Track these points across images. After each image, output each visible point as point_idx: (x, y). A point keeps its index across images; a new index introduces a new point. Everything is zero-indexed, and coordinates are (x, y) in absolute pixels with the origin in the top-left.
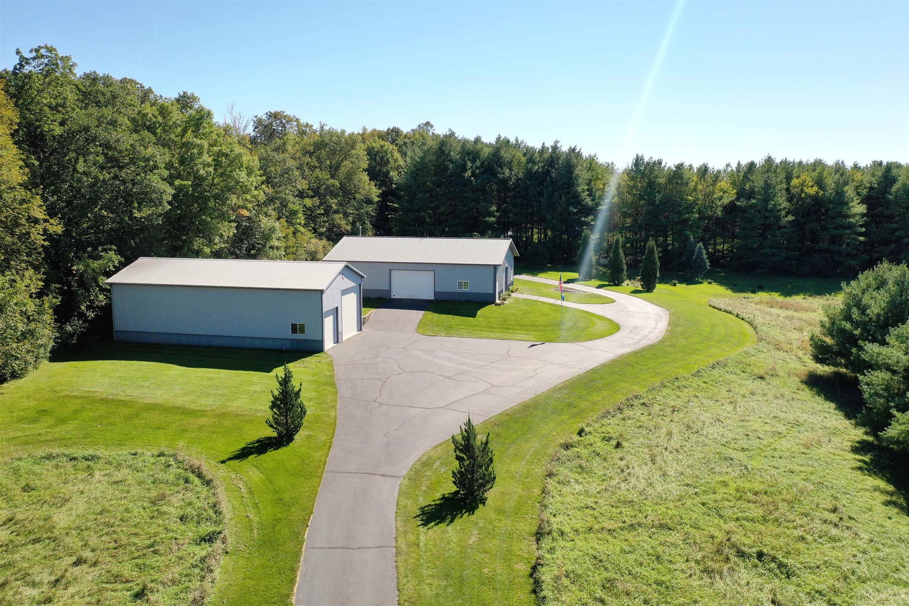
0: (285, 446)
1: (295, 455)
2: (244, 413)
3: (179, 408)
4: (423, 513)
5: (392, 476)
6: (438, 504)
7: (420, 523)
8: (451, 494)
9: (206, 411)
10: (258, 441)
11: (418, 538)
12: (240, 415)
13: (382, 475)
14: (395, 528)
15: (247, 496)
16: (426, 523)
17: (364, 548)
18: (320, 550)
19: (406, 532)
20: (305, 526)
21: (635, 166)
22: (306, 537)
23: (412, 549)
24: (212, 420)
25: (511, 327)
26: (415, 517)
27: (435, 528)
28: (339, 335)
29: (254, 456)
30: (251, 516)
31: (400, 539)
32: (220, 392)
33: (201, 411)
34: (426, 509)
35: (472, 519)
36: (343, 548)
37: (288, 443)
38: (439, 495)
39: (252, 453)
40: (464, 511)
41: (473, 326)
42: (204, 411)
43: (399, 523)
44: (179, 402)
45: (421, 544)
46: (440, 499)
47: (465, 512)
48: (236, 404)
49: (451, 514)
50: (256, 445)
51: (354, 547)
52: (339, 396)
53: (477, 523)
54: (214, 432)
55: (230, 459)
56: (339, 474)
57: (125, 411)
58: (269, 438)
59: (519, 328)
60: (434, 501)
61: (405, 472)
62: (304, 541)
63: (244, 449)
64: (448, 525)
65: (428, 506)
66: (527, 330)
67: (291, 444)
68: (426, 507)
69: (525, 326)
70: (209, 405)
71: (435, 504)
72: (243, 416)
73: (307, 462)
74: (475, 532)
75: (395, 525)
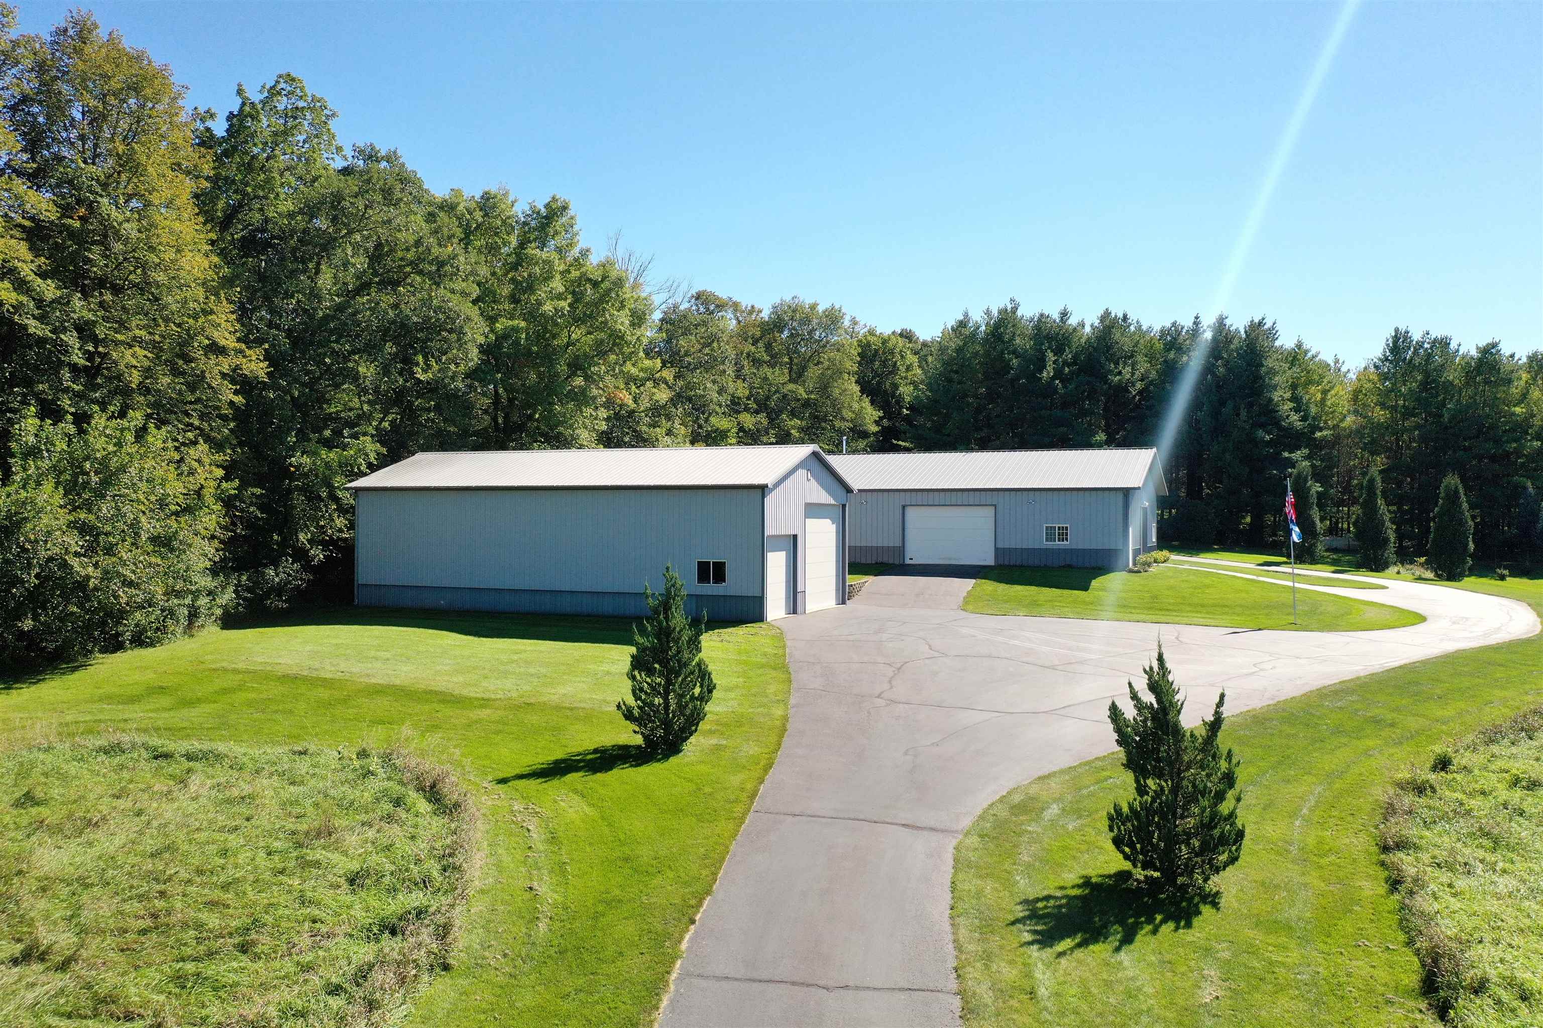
0: (659, 760)
1: (680, 777)
2: (575, 705)
3: (436, 693)
4: (1034, 915)
5: (933, 829)
6: (1075, 897)
7: (1028, 937)
8: (1109, 876)
9: (494, 700)
10: (596, 751)
11: (1029, 975)
12: (565, 708)
13: (903, 825)
14: (951, 946)
15: (542, 848)
16: (1046, 939)
17: (857, 988)
18: (724, 984)
19: (987, 958)
20: (685, 920)
21: (1392, 351)
22: (684, 946)
23: (1014, 1003)
24: (500, 713)
25: (1171, 607)
26: (1013, 923)
27: (1079, 954)
28: (799, 596)
29: (581, 774)
30: (543, 889)
31: (973, 973)
32: (532, 670)
33: (483, 699)
34: (1040, 905)
35: (1189, 938)
36: (793, 983)
37: (666, 757)
38: (1071, 877)
39: (577, 769)
40: (1159, 918)
41: (1084, 603)
42: (488, 700)
43: (963, 932)
44: (441, 684)
45: (1042, 992)
46: (1079, 886)
47: (1163, 921)
48: (561, 690)
49: (1122, 923)
50: (589, 757)
51: (831, 983)
52: (794, 685)
53: (1208, 951)
54: (498, 732)
55: (521, 777)
56: (790, 818)
57: (324, 694)
58: (626, 748)
59: (1188, 609)
60: (1062, 888)
61: (966, 822)
62: (677, 957)
63: (557, 762)
64: (1117, 949)
65: (1047, 898)
66: (1208, 613)
67: (673, 760)
68: (1038, 900)
69: (1203, 606)
70: (503, 690)
71: (1066, 896)
72: (571, 709)
73: (707, 790)
74: (1212, 972)
75: (950, 937)
